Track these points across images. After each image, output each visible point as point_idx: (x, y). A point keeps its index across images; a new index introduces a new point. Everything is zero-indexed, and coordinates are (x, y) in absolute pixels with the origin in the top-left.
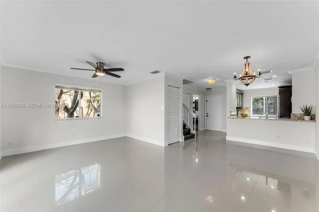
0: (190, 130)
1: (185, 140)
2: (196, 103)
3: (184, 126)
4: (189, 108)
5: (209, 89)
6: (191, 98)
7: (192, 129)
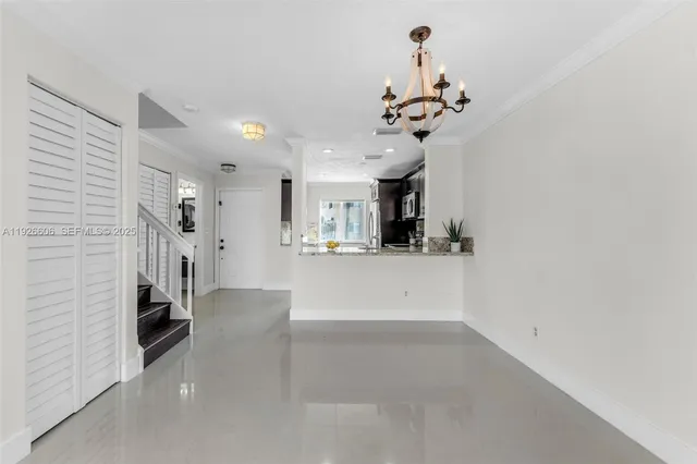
0: (168, 308)
1: (145, 367)
2: (186, 208)
3: (145, 298)
4: (164, 221)
5: (228, 166)
6: (171, 188)
7: (177, 304)
